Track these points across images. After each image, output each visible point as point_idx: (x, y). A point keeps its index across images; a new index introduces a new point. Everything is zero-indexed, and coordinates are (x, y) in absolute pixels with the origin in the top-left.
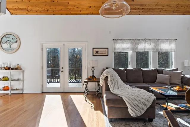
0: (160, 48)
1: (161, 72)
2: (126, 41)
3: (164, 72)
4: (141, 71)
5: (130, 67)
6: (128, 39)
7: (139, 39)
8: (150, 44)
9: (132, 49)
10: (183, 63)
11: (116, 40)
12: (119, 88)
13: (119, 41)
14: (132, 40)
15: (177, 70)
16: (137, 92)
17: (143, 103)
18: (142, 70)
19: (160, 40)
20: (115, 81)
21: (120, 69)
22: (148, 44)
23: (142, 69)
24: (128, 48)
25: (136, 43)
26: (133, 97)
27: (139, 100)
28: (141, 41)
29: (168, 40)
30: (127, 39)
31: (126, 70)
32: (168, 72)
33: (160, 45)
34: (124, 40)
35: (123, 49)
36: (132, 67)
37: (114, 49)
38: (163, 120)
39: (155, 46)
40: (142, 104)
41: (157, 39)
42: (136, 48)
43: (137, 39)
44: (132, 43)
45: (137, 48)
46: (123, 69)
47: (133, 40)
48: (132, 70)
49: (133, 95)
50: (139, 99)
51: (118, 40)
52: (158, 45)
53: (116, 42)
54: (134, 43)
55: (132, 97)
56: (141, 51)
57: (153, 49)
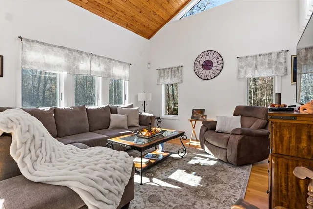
0: (112, 73)
1: (114, 111)
2: (54, 48)
3: (118, 111)
4: (86, 112)
5: (62, 105)
6: (59, 47)
7: (81, 52)
8: (99, 65)
9: (68, 69)
10: (137, 97)
11: (27, 40)
12: (51, 158)
13: (37, 45)
14: (66, 51)
15: (132, 106)
16: (98, 157)
17: (117, 179)
18: (87, 109)
19: (112, 61)
20: (38, 143)
21: (40, 108)
22: (95, 63)
23: (86, 107)
24: (59, 66)
25: (75, 58)
26: (97, 173)
27: (111, 177)
28: (84, 55)
29: (121, 62)
30: (55, 46)
31: (55, 110)
32: (124, 110)
33: (112, 69)
34: (50, 45)
35: (47, 65)
36: (67, 104)
37: (23, 61)
38: (140, 194)
39: (106, 70)
40: (117, 182)
41: (108, 59)
42: (75, 67)
43: (78, 51)
44: (67, 56)
45: (77, 67)
46: (47, 109)
47: (69, 50)
48: (68, 109)
49: (93, 167)
50: (109, 173)
51: (33, 41)
52: (110, 69)
53: (28, 46)
54: (72, 57)
55: (94, 175)
56: (85, 74)
57: (103, 73)
